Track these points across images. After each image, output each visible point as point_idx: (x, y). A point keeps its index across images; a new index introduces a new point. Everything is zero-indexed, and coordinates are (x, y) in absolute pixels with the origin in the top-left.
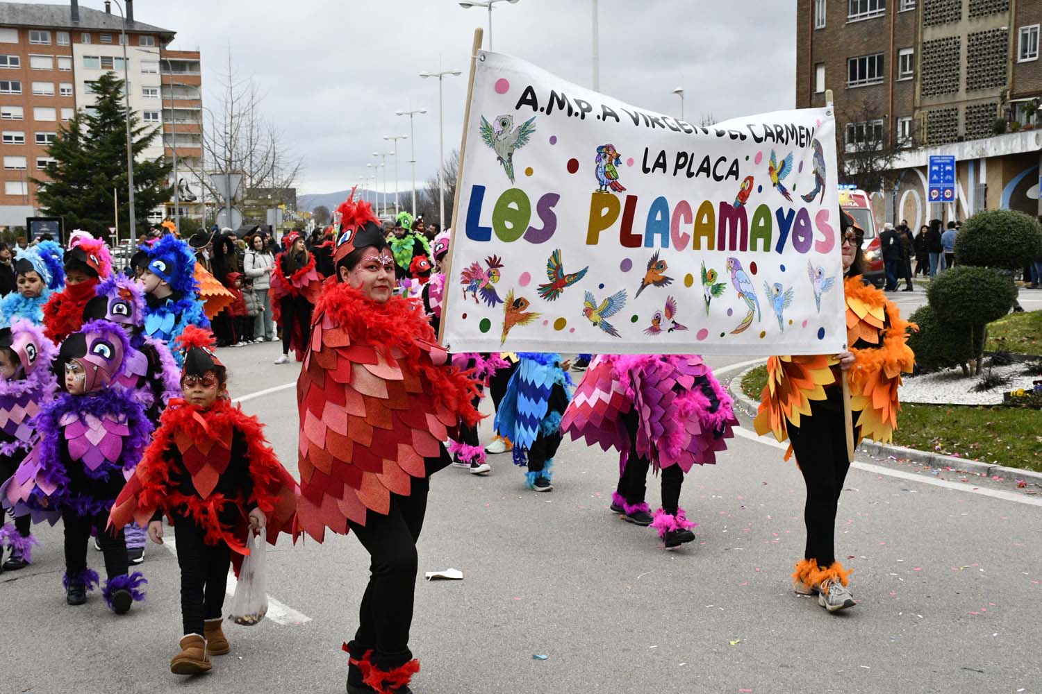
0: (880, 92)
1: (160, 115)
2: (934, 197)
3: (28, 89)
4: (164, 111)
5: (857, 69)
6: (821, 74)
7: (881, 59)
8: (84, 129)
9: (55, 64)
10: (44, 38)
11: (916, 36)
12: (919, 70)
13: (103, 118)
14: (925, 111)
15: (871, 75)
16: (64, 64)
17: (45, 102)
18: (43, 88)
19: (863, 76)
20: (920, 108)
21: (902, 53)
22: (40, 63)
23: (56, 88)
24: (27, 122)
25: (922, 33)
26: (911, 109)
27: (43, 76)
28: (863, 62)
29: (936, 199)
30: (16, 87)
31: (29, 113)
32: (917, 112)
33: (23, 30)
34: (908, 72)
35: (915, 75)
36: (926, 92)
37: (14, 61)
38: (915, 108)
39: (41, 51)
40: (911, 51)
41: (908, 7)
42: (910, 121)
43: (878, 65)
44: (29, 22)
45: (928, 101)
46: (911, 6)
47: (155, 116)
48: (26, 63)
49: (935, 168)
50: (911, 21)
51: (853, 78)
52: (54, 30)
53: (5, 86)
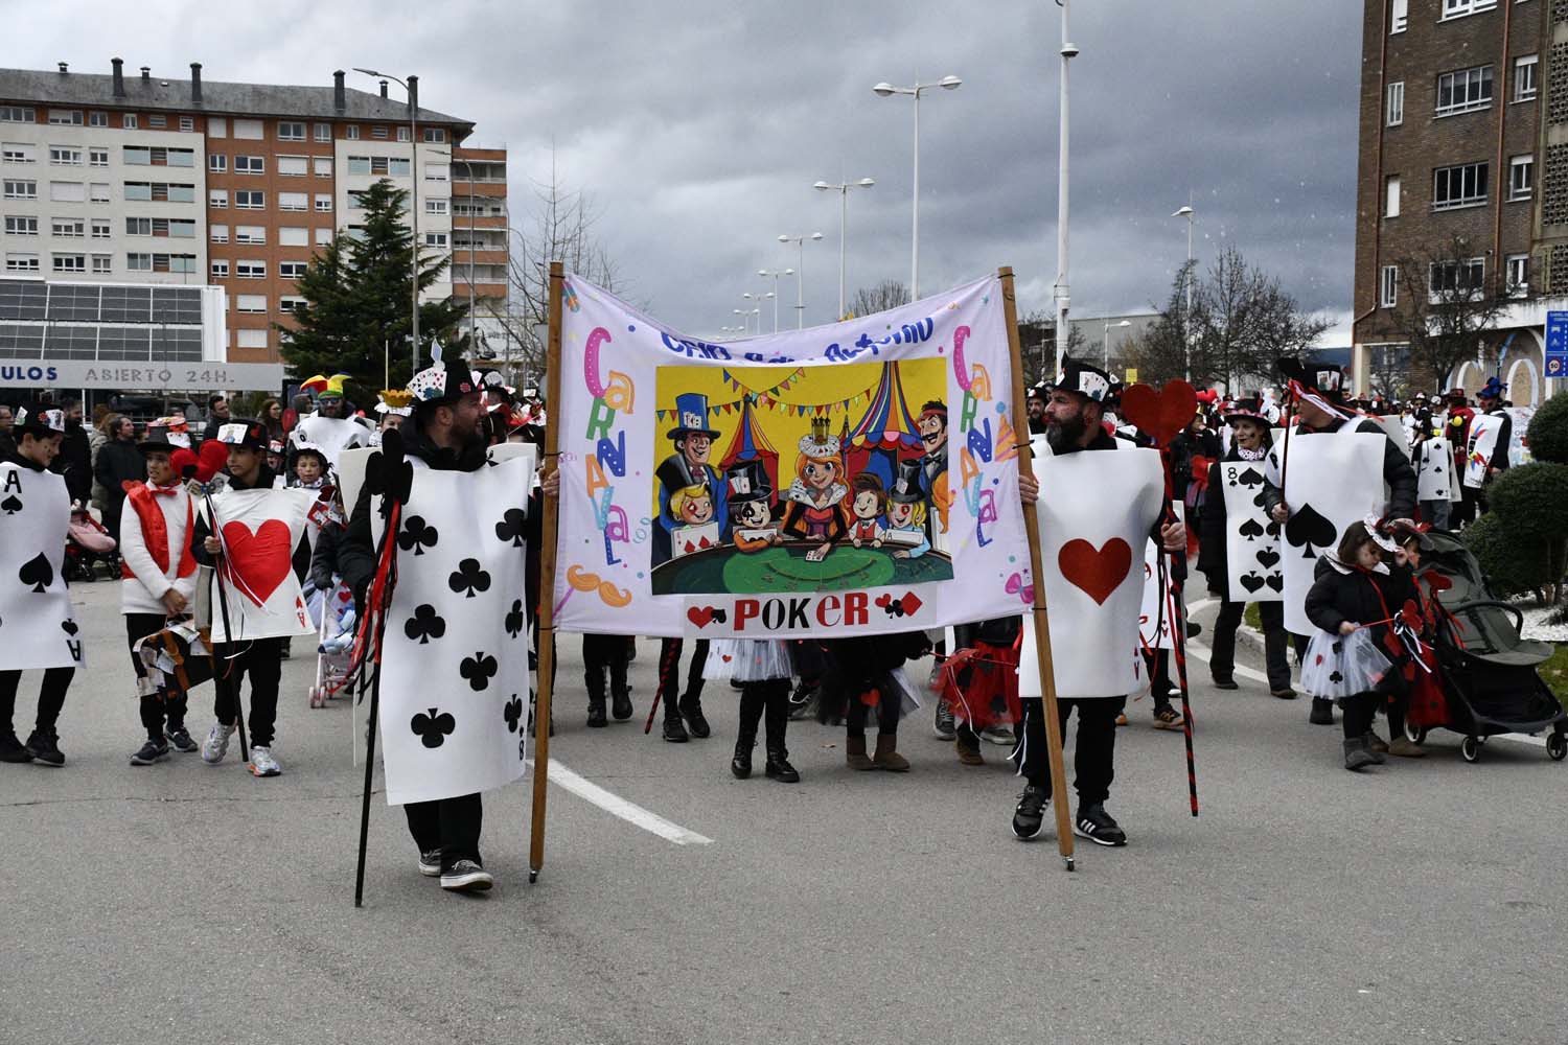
0: (1481, 216)
1: (448, 239)
2: (1553, 370)
3: (273, 202)
4: (453, 233)
5: (1448, 183)
6: (1394, 191)
7: (1484, 169)
8: (346, 256)
9: (311, 168)
10: (297, 132)
11: (1537, 139)
12: (1540, 186)
13: (373, 244)
14: (1549, 246)
15: (1469, 193)
16: (323, 168)
17: (295, 220)
18: (293, 201)
19: (1456, 194)
20: (1542, 241)
21: (1516, 162)
22: (291, 166)
23: (311, 199)
24: (271, 248)
25: (1546, 134)
26: (1527, 243)
27: (293, 184)
28: (1456, 173)
29: (1556, 374)
30: (257, 198)
31: (273, 236)
32: (1536, 247)
33: (270, 121)
34: (1524, 189)
35: (1534, 194)
36: (1550, 218)
37: (256, 164)
38: (1534, 242)
39: (294, 150)
40: (1529, 160)
41: (1525, 96)
42: (1525, 261)
43: (1478, 179)
44: (279, 110)
45: (1552, 232)
46: (1531, 95)
47: (442, 239)
48: (273, 167)
49: (1556, 329)
50: (1530, 117)
51: (1442, 197)
52: (311, 121)
53: (243, 198)
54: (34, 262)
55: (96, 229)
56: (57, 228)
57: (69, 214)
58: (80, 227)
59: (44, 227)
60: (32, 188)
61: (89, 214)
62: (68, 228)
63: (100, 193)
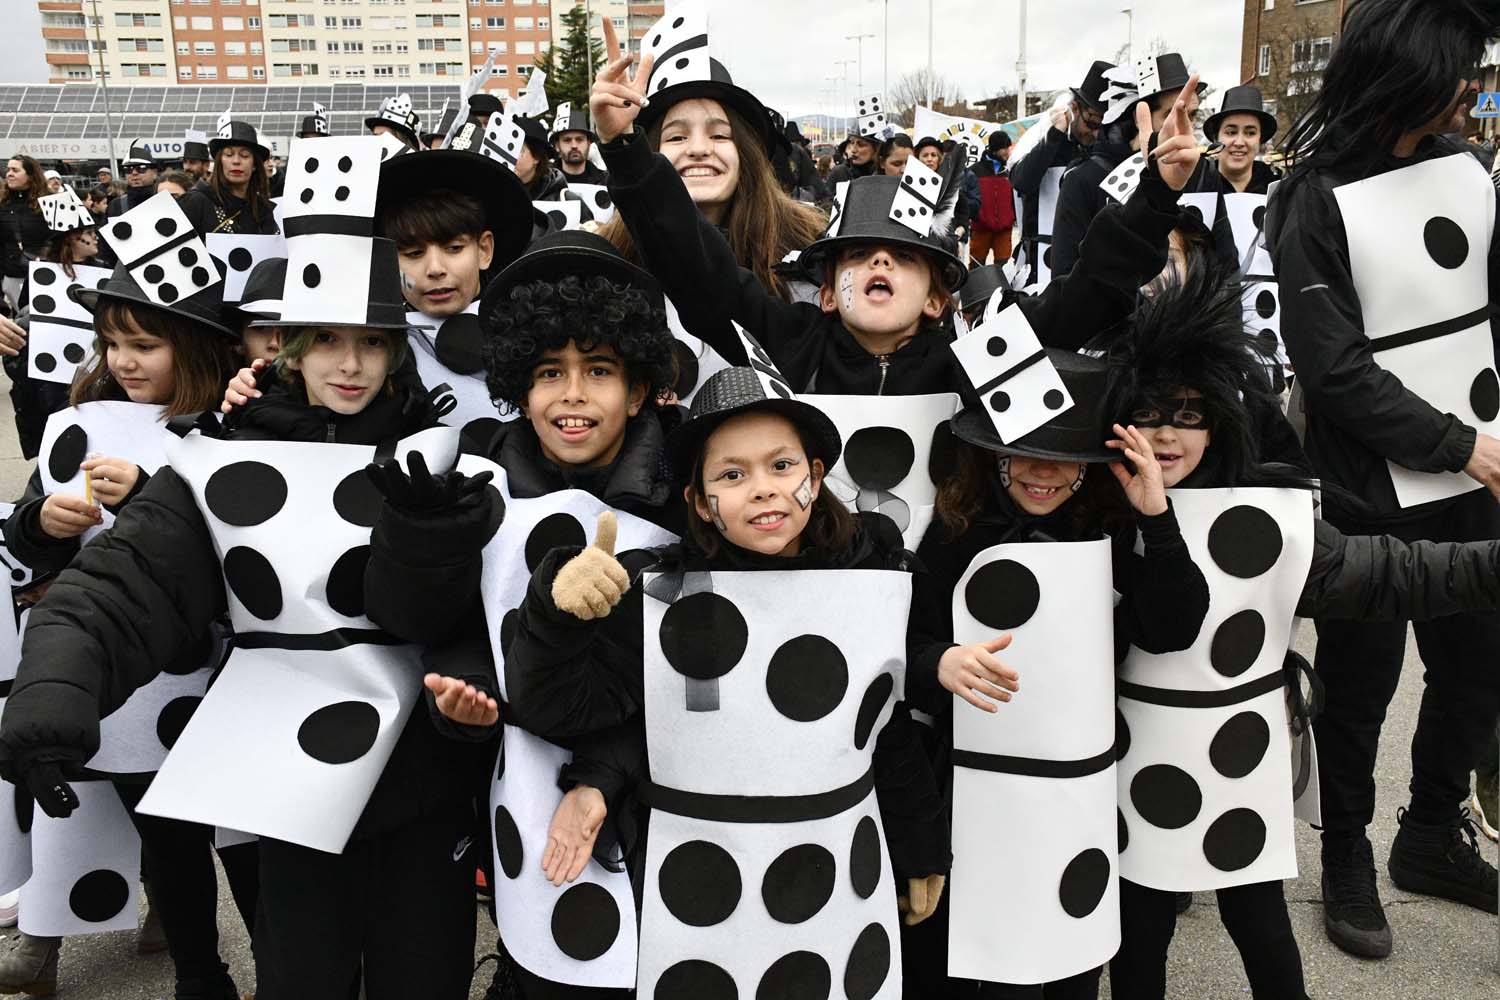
1: (627, 45)
3: (511, 23)
4: (630, 41)
8: (557, 60)
9: (534, 0)
13: (573, 50)
17: (526, 36)
18: (523, 23)
23: (535, 22)
24: (510, 56)
27: (524, 11)
30: (501, 22)
31: (511, 47)
53: (491, 22)
54: (362, 72)
55: (399, 48)
56: (375, 48)
57: (382, 39)
58: (389, 47)
59: (367, 48)
60: (359, 23)
61: (395, 38)
62: (382, 48)
63: (401, 23)
